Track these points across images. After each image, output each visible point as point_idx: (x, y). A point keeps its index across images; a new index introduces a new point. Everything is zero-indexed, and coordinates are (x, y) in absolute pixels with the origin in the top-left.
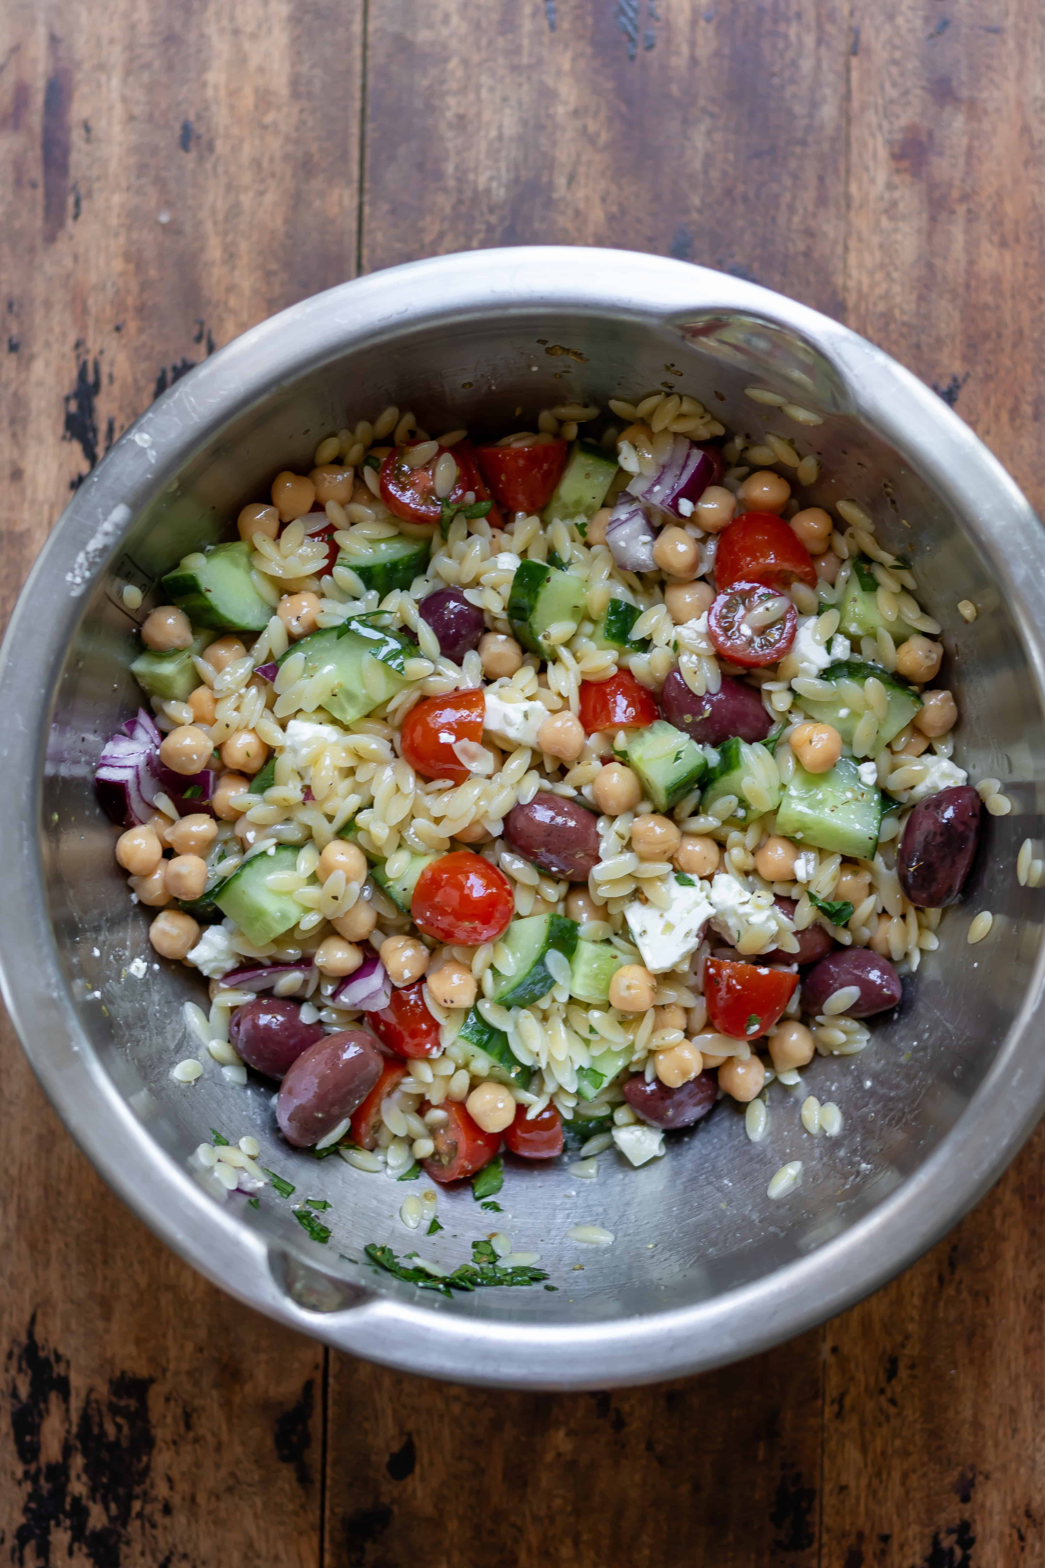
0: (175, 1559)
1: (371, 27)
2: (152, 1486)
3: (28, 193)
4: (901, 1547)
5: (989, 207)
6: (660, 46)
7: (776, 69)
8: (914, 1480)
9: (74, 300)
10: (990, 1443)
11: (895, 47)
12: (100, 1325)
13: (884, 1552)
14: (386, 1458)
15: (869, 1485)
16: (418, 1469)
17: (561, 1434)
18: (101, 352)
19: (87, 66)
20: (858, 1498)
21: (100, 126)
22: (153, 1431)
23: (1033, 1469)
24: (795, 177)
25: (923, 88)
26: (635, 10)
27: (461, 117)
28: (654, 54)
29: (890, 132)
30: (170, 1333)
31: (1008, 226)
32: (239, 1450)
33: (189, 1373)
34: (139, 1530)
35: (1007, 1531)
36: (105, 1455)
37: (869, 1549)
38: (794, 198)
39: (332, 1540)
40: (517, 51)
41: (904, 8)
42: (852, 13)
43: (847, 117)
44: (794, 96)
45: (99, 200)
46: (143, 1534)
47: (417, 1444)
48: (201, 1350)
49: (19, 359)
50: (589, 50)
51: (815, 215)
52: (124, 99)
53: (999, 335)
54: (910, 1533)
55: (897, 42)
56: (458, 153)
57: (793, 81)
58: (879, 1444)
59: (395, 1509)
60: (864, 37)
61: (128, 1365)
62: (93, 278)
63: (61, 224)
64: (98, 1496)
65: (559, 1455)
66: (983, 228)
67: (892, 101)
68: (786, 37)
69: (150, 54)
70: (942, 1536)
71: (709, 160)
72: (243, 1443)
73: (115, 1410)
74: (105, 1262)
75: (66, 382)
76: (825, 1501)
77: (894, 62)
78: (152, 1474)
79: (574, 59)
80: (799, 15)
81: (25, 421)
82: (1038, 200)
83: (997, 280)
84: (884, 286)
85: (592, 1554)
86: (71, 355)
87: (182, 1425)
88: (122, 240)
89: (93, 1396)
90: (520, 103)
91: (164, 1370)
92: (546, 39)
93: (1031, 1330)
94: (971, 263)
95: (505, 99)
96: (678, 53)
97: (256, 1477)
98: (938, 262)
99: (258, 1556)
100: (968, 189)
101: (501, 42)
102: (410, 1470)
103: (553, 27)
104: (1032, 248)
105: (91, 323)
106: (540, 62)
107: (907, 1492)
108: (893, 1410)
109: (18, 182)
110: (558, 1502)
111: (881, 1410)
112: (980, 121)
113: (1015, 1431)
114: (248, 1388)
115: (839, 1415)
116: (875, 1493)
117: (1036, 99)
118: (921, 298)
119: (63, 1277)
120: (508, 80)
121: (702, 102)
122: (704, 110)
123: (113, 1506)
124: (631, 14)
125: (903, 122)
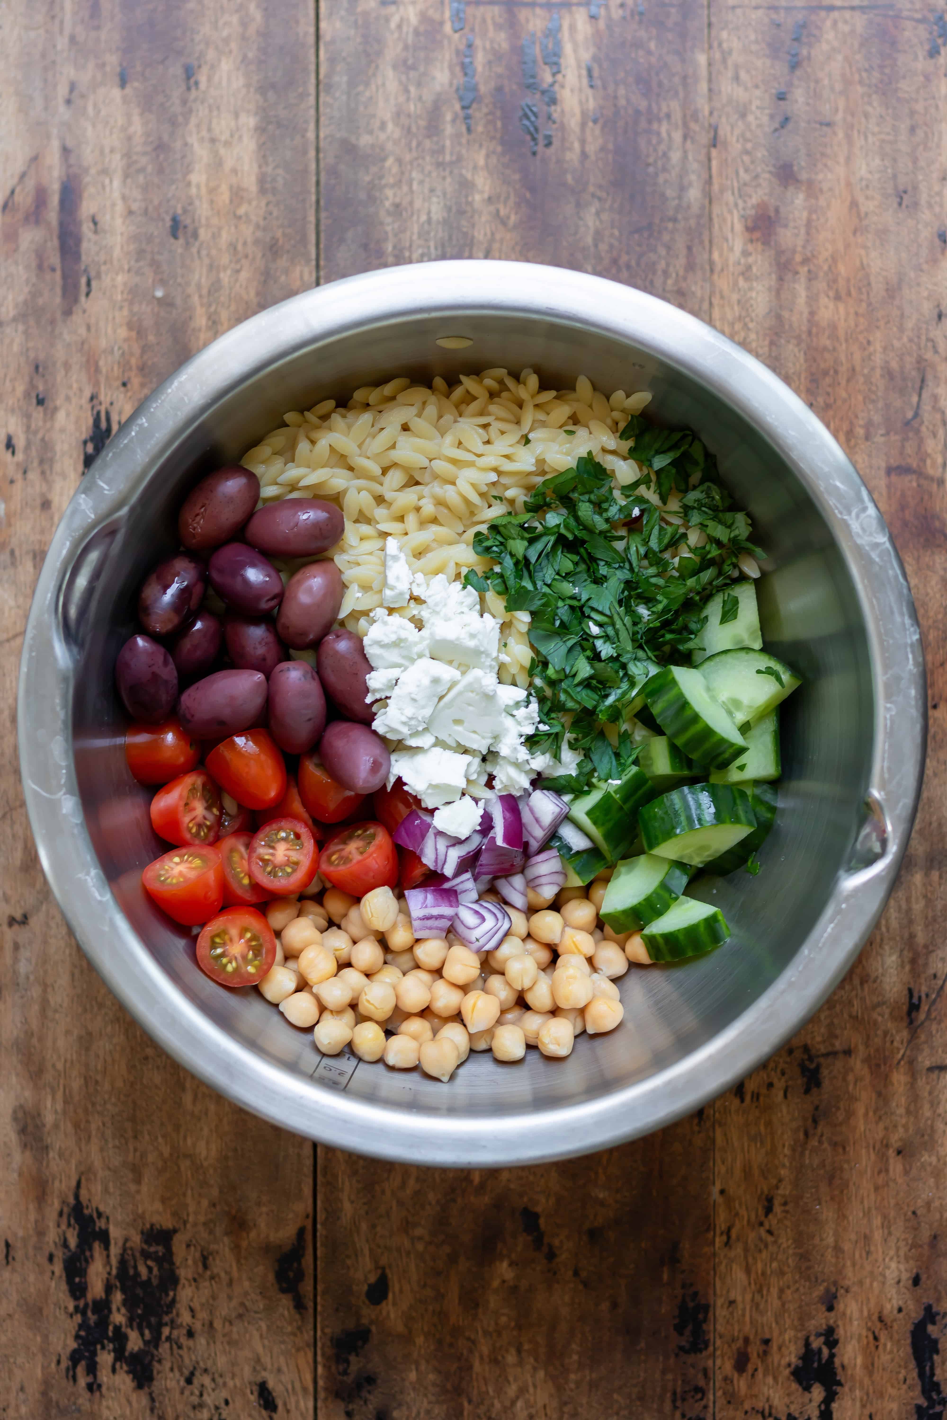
0: (197, 1373)
1: (322, 135)
2: (178, 1315)
3: (48, 276)
4: (780, 1348)
5: (826, 268)
6: (556, 142)
7: (651, 160)
8: (788, 1294)
9: (88, 361)
10: (849, 1263)
11: (746, 140)
12: (133, 1187)
13: (765, 1353)
14: (365, 1288)
15: (753, 1300)
16: (390, 1296)
17: (505, 1264)
18: (112, 404)
19: (93, 171)
20: (744, 1310)
21: (105, 220)
22: (177, 1272)
23: (884, 1283)
24: (669, 248)
25: (770, 172)
26: (535, 115)
27: (397, 206)
28: (552, 149)
29: (744, 209)
30: (189, 1192)
31: (841, 283)
32: (246, 1284)
33: (205, 1224)
34: (168, 1351)
35: (864, 1332)
36: (139, 1292)
37: (754, 1351)
38: (668, 265)
39: (323, 1355)
40: (441, 151)
41: (754, 108)
42: (711, 113)
43: (709, 197)
44: (666, 181)
45: (107, 280)
46: (172, 1354)
47: (390, 1276)
48: (214, 1205)
49: (45, 411)
50: (499, 149)
51: (685, 279)
52: (124, 198)
53: (836, 372)
54: (787, 1337)
55: (748, 135)
56: (396, 235)
57: (664, 169)
58: (760, 1266)
59: (373, 1328)
60: (721, 133)
61: (156, 1219)
62: (103, 343)
63: (76, 300)
64: (135, 1324)
65: (504, 1281)
66: (821, 285)
67: (745, 184)
68: (658, 134)
69: (144, 160)
70: (812, 1338)
71: (598, 235)
72: (250, 1279)
73: (146, 1255)
74: (135, 1137)
75: (84, 429)
76: (717, 1314)
77: (747, 152)
78: (178, 1305)
79: (487, 156)
80: (668, 116)
81: (52, 461)
82: (865, 262)
83: (833, 327)
84: (742, 334)
85: (532, 1360)
86: (88, 406)
87: (200, 1265)
88: (125, 312)
89: (128, 1245)
90: (445, 194)
91: (185, 1223)
92: (464, 140)
93: (880, 1172)
94: (812, 314)
95: (432, 190)
96: (571, 149)
97: (261, 1306)
98: (786, 314)
99: (265, 1370)
100: (809, 254)
101: (428, 144)
102: (385, 1296)
103: (469, 130)
104: (861, 301)
105: (102, 380)
106: (460, 159)
107: (783, 1305)
108: (770, 1239)
109: (40, 267)
110: (504, 1319)
111: (761, 1239)
112: (817, 198)
113: (868, 1253)
114: (253, 1235)
115: (727, 1244)
116: (757, 1305)
117: (861, 179)
118: (772, 343)
119: (102, 1150)
120: (434, 174)
121: (591, 189)
122: (593, 195)
123: (147, 1332)
124: (533, 118)
125: (754, 200)
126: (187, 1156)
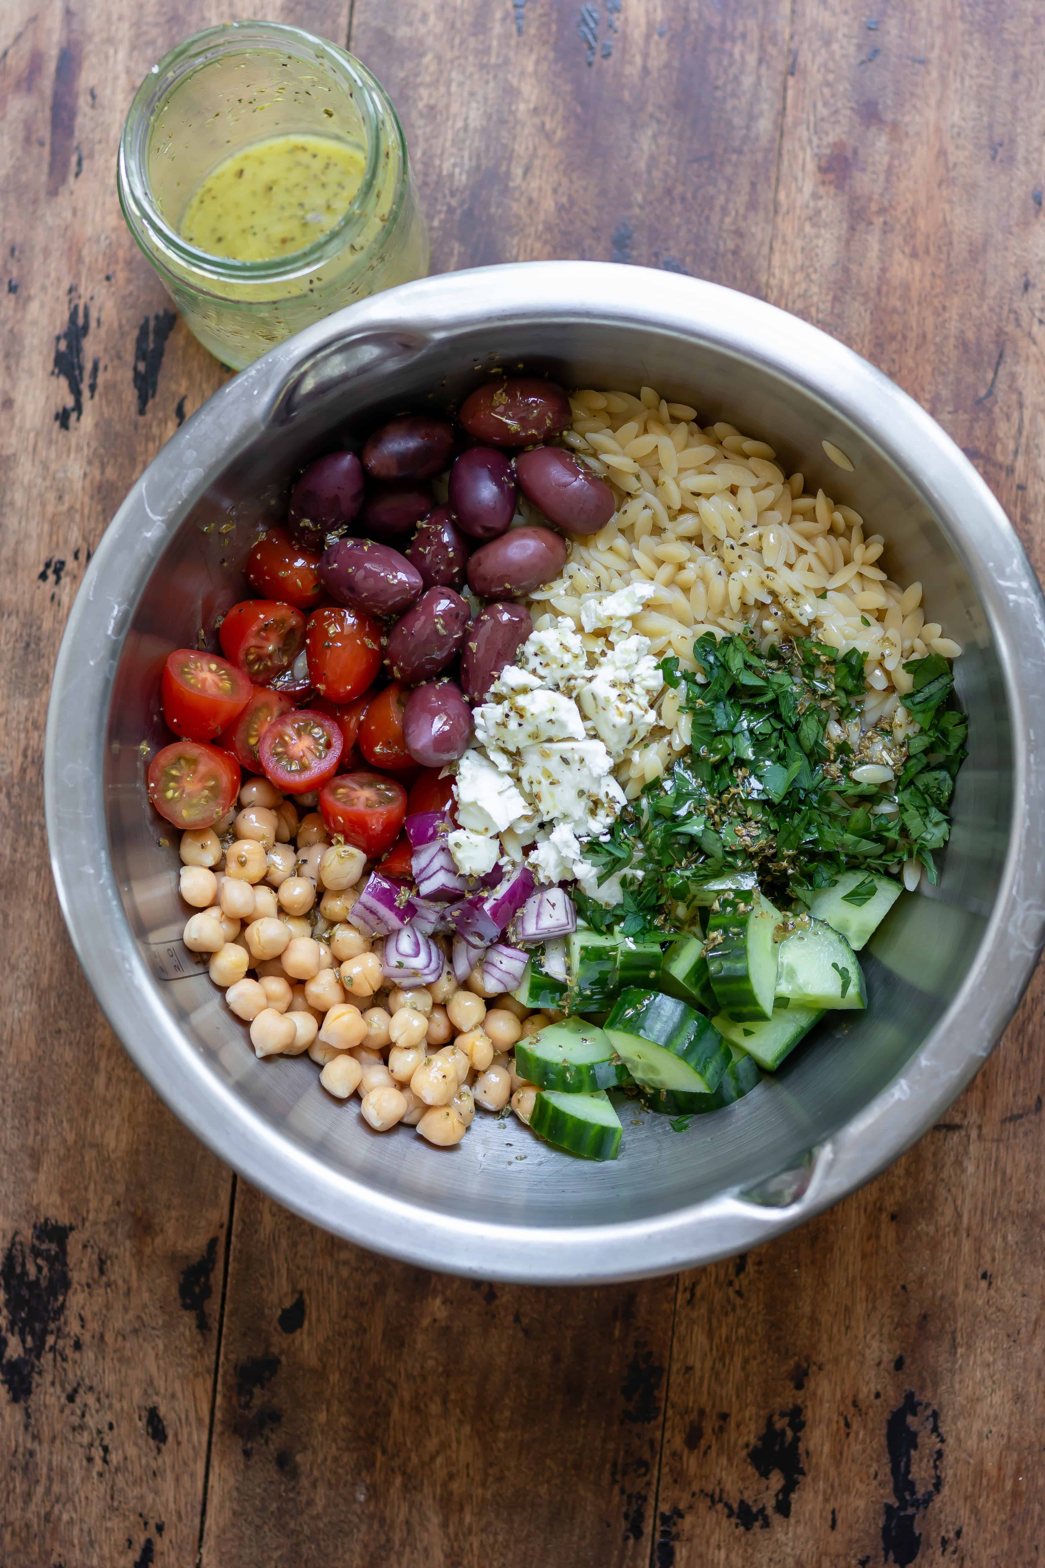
0: (81, 1391)
1: (355, 21)
2: (66, 1323)
3: (35, 150)
4: (738, 1426)
5: (904, 220)
6: (616, 55)
7: (720, 83)
8: (754, 1364)
9: (70, 249)
10: (825, 1337)
11: (829, 71)
12: (29, 1175)
13: (721, 1429)
14: (279, 1312)
15: (713, 1368)
16: (306, 1324)
17: (438, 1301)
18: (92, 298)
19: (97, 39)
20: (702, 1378)
21: (105, 94)
22: (70, 1274)
23: (862, 1363)
24: (730, 182)
25: (852, 109)
26: (596, 22)
27: (431, 108)
28: (610, 61)
29: (819, 147)
30: (92, 1186)
31: (920, 239)
32: (146, 1295)
33: (105, 1224)
34: (51, 1363)
35: (835, 1417)
36: (25, 1292)
37: (708, 1426)
38: (727, 201)
39: (224, 1384)
40: (487, 51)
41: (840, 35)
42: (792, 37)
43: (780, 130)
44: (734, 108)
45: (100, 161)
46: (55, 1366)
47: (307, 1302)
48: (118, 1204)
49: (17, 299)
50: (551, 55)
51: (745, 218)
52: (128, 71)
53: (905, 337)
54: (747, 1414)
55: (831, 65)
56: (427, 140)
57: (734, 95)
58: (724, 1331)
59: (283, 1359)
60: (801, 59)
61: (51, 1213)
62: (89, 231)
63: (64, 180)
64: (16, 1329)
65: (435, 1320)
66: (897, 239)
67: (822, 120)
68: (731, 55)
69: (154, 32)
70: (776, 1418)
71: (653, 161)
72: (150, 1290)
73: (36, 1253)
74: (38, 1119)
75: (58, 324)
76: (672, 1379)
77: (828, 84)
78: (67, 1312)
79: (537, 62)
80: (744, 36)
81: (19, 355)
82: (948, 218)
83: (906, 287)
84: (804, 286)
85: (458, 1411)
86: (66, 299)
87: (96, 1269)
89: (18, 1239)
90: (486, 99)
91: (84, 1220)
92: (513, 42)
93: (869, 1238)
94: (884, 270)
95: (472, 94)
96: (631, 63)
97: (160, 1322)
98: (854, 268)
99: (157, 1394)
100: (886, 204)
101: (472, 42)
102: (300, 1325)
103: (520, 31)
104: (940, 260)
105: (84, 272)
106: (506, 62)
107: (747, 1377)
108: (739, 1301)
109: (27, 140)
110: (431, 1363)
111: (728, 1300)
112: (901, 142)
113: (847, 1328)
114: (158, 1241)
115: (690, 1302)
116: (717, 1375)
117: (953, 126)
118: (836, 299)
120: (476, 77)
121: (650, 109)
122: (652, 116)
123: (29, 1339)
124: (592, 25)
125: (831, 138)
126: (92, 1145)
